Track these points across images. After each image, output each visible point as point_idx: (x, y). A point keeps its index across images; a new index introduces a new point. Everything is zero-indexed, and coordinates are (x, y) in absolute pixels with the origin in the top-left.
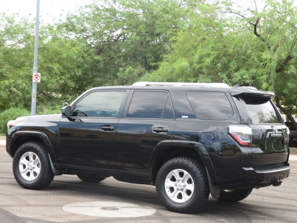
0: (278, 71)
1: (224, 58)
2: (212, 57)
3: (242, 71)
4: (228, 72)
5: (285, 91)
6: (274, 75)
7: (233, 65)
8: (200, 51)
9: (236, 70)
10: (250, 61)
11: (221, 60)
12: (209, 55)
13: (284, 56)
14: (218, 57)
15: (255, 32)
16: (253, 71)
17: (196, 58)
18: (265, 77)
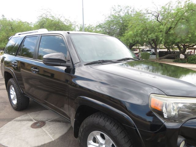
0: (166, 33)
1: (146, 30)
2: (141, 30)
3: (152, 34)
4: (147, 35)
5: (168, 41)
6: (164, 35)
7: (149, 32)
8: (137, 28)
9: (150, 34)
10: (155, 31)
11: (145, 31)
12: (140, 29)
13: (169, 26)
14: (143, 30)
15: (157, 20)
16: (156, 34)
17: (135, 30)
18: (161, 35)
